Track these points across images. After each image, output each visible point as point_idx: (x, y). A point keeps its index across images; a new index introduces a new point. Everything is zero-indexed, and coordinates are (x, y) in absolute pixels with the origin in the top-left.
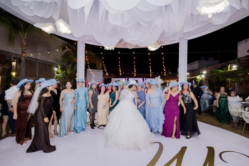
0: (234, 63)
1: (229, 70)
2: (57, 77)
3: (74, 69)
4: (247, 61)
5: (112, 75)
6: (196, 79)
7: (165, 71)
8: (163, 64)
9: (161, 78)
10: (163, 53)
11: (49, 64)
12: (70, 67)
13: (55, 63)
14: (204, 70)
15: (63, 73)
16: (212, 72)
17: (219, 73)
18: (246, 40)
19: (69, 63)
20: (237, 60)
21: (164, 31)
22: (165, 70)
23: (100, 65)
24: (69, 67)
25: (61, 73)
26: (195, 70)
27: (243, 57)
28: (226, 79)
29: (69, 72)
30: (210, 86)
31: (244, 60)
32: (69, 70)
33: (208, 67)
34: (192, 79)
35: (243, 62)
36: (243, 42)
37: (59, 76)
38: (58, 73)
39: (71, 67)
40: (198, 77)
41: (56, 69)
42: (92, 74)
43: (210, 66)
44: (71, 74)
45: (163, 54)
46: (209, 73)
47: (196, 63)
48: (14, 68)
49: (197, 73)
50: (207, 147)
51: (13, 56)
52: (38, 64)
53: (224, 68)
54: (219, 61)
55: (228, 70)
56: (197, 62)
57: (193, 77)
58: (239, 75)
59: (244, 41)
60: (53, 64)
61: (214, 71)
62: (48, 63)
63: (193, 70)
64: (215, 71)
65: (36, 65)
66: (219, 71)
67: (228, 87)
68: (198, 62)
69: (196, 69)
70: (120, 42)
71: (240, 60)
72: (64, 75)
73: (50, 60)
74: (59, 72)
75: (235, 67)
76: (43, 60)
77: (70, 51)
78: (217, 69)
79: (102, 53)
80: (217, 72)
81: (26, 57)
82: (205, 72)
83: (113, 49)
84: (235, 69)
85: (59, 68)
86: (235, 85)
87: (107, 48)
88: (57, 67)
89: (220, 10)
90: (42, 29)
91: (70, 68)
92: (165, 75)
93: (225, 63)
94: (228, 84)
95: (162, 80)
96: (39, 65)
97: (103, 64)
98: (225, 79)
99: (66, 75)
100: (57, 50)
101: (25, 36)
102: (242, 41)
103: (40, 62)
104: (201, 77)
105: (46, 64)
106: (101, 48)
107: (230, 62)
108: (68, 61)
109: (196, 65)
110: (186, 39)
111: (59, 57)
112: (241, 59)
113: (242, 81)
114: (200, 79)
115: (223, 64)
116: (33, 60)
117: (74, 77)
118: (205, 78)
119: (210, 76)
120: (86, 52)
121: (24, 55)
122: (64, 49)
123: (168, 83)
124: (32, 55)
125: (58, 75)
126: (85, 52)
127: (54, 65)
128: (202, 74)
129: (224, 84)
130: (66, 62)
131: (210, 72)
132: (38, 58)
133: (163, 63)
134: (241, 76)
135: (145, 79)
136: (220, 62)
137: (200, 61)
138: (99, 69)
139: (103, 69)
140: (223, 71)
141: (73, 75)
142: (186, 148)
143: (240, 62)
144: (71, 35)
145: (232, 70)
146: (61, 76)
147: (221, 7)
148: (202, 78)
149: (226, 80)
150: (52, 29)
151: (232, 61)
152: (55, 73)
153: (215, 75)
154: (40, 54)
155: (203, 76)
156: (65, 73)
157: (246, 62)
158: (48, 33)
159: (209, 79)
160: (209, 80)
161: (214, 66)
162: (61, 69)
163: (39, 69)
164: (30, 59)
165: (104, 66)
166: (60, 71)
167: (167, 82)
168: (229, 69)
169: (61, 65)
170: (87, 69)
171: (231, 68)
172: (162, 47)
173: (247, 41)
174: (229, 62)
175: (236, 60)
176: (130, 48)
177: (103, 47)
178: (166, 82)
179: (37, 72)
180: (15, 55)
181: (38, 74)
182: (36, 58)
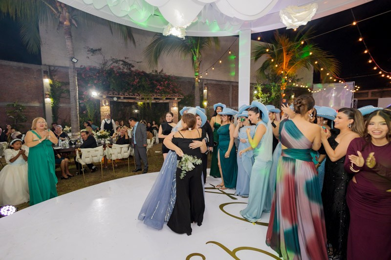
12: (276, 85)
13: (255, 82)
15: (266, 97)
24: (274, 86)
25: (262, 97)
29: (273, 95)
32: (275, 91)
38: (258, 98)
48: (205, 97)
51: (204, 83)
52: (231, 88)
65: (229, 90)
74: (259, 95)
85: (260, 89)
91: (276, 88)
96: (232, 90)
101: (197, 54)
103: (235, 84)
116: (225, 83)
122: (258, 57)
132: (232, 80)
152: (254, 98)
156: (269, 97)
162: (262, 91)
163: (232, 95)
164: (221, 83)
179: (231, 99)
180: (206, 80)
181: (232, 102)
182: (229, 80)
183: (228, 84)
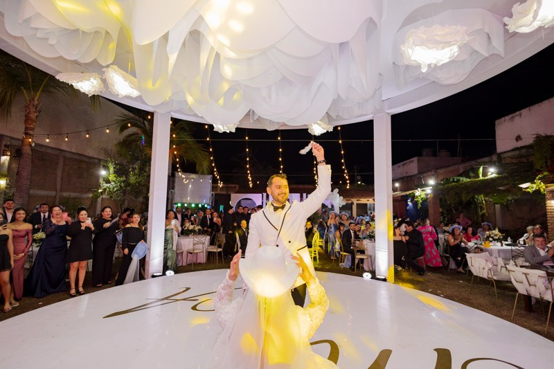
0: (491, 163)
1: (481, 177)
2: (105, 190)
3: (145, 172)
4: (516, 158)
5: (233, 185)
6: (413, 197)
7: (347, 180)
8: (342, 164)
9: (341, 193)
10: (342, 139)
11: (88, 160)
12: (137, 167)
13: (102, 158)
14: (430, 176)
15: (120, 182)
16: (447, 181)
17: (462, 184)
18: (510, 116)
19: (135, 159)
20: (496, 157)
21: (339, 96)
22: (347, 177)
23: (206, 164)
24: (134, 169)
25: (114, 181)
26: (412, 176)
27: (507, 152)
28: (476, 197)
29: (132, 179)
30: (445, 212)
31: (511, 158)
32: (135, 175)
33: (438, 171)
34: (407, 195)
35: (508, 161)
36: (505, 121)
37: (109, 188)
38: (108, 181)
39: (139, 168)
40: (418, 192)
41: (103, 173)
42: (188, 184)
43: (441, 167)
44: (139, 183)
45: (340, 142)
46: (440, 184)
47: (413, 161)
48: (5, 169)
49: (416, 183)
50: (435, 350)
51: (4, 143)
52: (61, 160)
53: (472, 174)
54: (461, 158)
55: (479, 177)
56: (415, 159)
57: (408, 193)
58: (500, 188)
59: (507, 118)
60: (96, 161)
61: (451, 180)
62: (85, 159)
63: (407, 177)
64: (454, 179)
65: (57, 164)
66: (461, 179)
67: (480, 214)
68: (418, 161)
69: (414, 176)
70: (248, 115)
71: (503, 156)
72: (123, 185)
73: (90, 152)
74: (110, 178)
75: (492, 172)
76: (74, 151)
77: (137, 134)
78: (458, 176)
79: (208, 139)
80: (458, 180)
81: (33, 145)
82: (432, 182)
83: (234, 131)
84: (494, 175)
85: (112, 169)
86: (497, 210)
87: (220, 128)
88: (106, 168)
89: (442, 60)
90: (74, 84)
91: (136, 171)
92: (348, 187)
93: (473, 163)
94: (482, 208)
95: (342, 197)
96: (64, 164)
97: (211, 162)
98: (473, 198)
99: (126, 186)
100: (108, 131)
101: (36, 99)
102: (503, 119)
103: (68, 155)
104: (424, 193)
105: (81, 161)
106: (206, 127)
107: (483, 160)
108: (133, 155)
109: (412, 166)
110: (388, 113)
111: (112, 146)
112: (505, 155)
113: (509, 200)
114: (422, 196)
115: (468, 164)
116: (49, 151)
117: (145, 191)
118: (432, 195)
119: (442, 190)
120: (174, 136)
121: (30, 140)
122: (124, 128)
123: (355, 204)
124: (48, 140)
125: (108, 185)
126: (171, 135)
127: (100, 164)
128: (426, 185)
129: (473, 206)
130: (129, 157)
131: (442, 180)
132: (64, 147)
133: (343, 161)
134: (504, 191)
135: (305, 195)
136: (463, 161)
137: (421, 158)
138: (203, 173)
139: (212, 173)
140: (469, 180)
141: (144, 186)
142: (390, 352)
143: (503, 162)
144: (139, 98)
145: (486, 178)
146: (115, 189)
147: (443, 55)
148: (427, 195)
149: (477, 199)
150: (98, 86)
151: (486, 159)
152: (101, 181)
153: (452, 188)
154: (66, 139)
155: (429, 190)
156: (124, 182)
157: (515, 161)
158: (87, 95)
159: (441, 196)
160: (441, 200)
161: (450, 169)
162: (115, 172)
163: (62, 172)
164: (43, 150)
165: (213, 168)
166: (112, 177)
167: (352, 203)
168: (481, 175)
169: (116, 164)
170: (176, 173)
171: (485, 174)
172: (339, 128)
173: (513, 118)
174: (479, 161)
175: (494, 158)
176: (269, 129)
177: (211, 127)
178: (350, 202)
179: (59, 179)
180: (9, 139)
181: (61, 184)
182: (58, 147)
183: (57, 152)
